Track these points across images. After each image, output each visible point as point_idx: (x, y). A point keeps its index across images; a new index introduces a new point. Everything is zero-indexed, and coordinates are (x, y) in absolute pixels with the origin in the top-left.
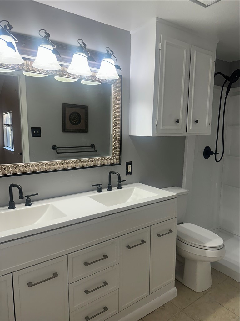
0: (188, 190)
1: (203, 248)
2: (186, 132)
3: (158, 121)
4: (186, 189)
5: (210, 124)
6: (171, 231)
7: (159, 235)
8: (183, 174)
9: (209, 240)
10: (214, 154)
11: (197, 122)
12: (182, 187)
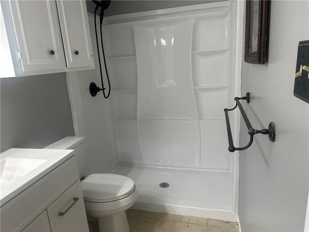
0: (84, 137)
1: (117, 200)
2: (67, 67)
3: (20, 53)
4: (80, 136)
5: (92, 56)
6: (76, 199)
7: (61, 214)
8: (72, 120)
9: (120, 187)
10: (101, 90)
11: (77, 53)
12: (74, 135)
